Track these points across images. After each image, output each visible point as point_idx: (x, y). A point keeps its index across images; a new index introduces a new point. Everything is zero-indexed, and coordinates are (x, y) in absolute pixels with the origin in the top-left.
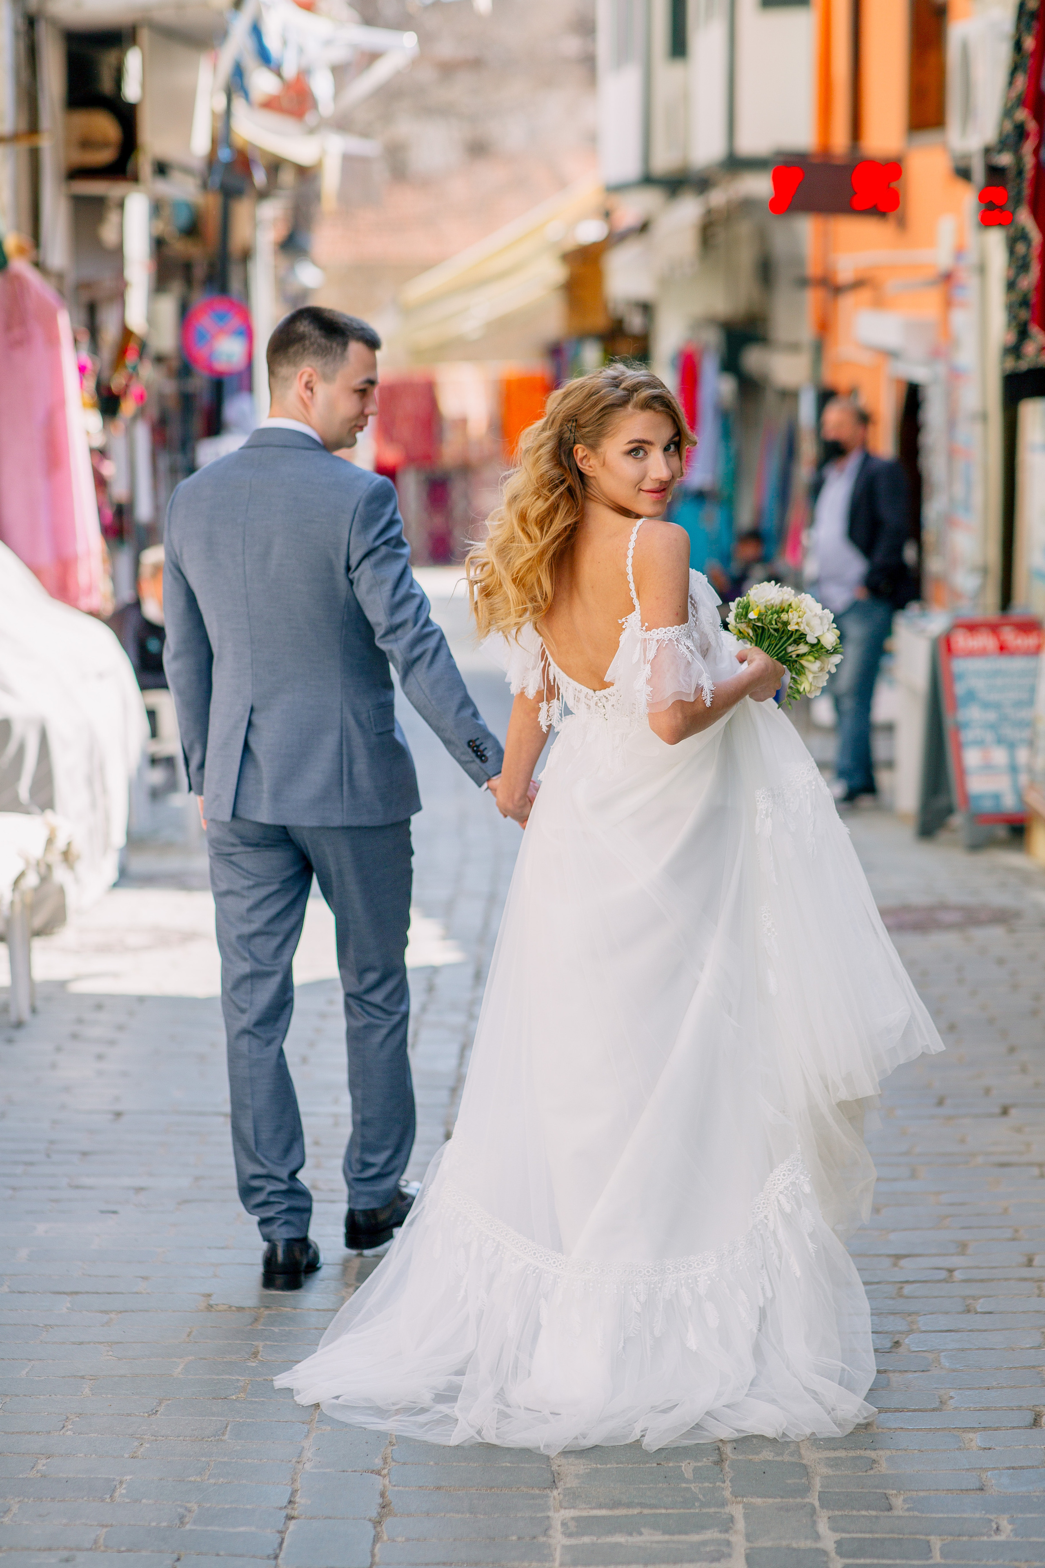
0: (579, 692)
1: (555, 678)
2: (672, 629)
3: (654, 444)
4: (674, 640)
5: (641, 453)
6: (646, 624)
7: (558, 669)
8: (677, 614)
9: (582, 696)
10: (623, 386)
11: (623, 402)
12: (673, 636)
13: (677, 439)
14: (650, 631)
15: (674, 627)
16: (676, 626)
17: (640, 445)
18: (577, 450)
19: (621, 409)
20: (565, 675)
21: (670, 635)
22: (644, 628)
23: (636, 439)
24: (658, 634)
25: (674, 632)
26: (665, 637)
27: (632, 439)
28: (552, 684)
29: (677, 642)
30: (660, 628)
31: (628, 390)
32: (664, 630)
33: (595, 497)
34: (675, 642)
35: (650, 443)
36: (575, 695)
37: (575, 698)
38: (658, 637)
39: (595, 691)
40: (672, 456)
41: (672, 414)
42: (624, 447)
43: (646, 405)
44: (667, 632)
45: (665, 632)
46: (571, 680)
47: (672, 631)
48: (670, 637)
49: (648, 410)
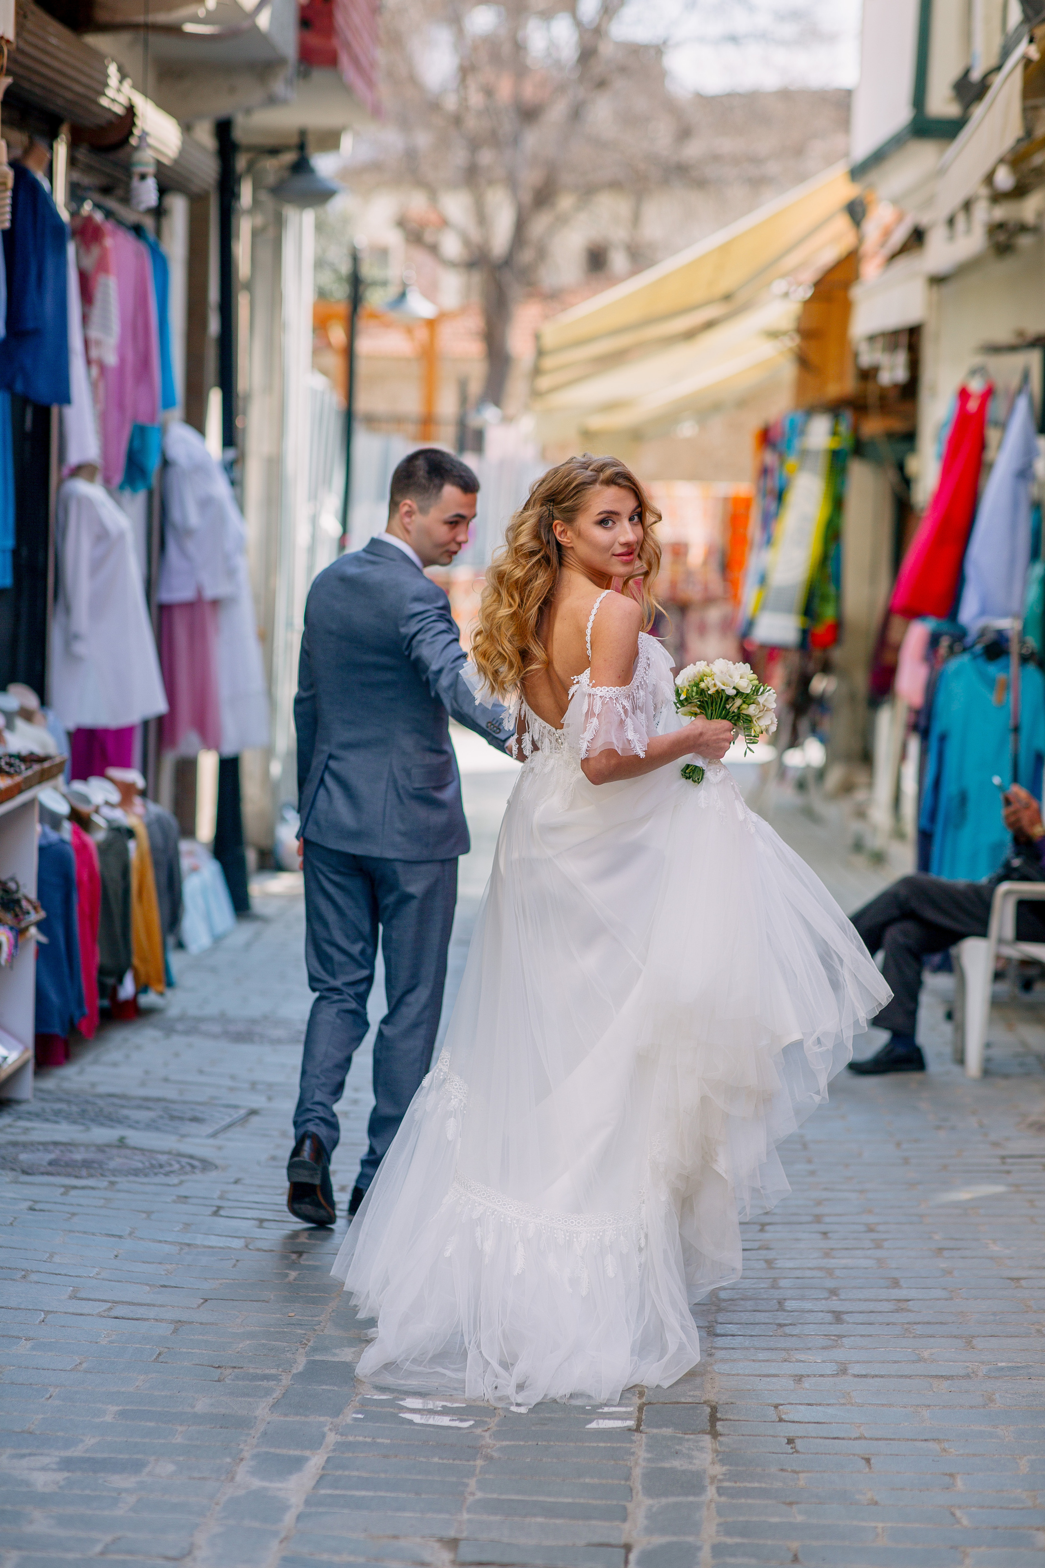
0: (543, 728)
1: (525, 714)
2: (614, 689)
3: (620, 514)
4: (614, 698)
5: (610, 523)
6: (594, 681)
7: (528, 707)
8: (619, 677)
9: (546, 732)
10: (591, 468)
11: (593, 482)
12: (614, 695)
13: (639, 509)
14: (595, 688)
15: (616, 688)
16: (617, 687)
17: (609, 515)
18: (556, 526)
19: (591, 486)
20: (533, 712)
21: (611, 694)
22: (591, 684)
23: (605, 510)
24: (601, 691)
25: (614, 692)
26: (607, 695)
27: (601, 510)
28: (522, 719)
29: (616, 701)
30: (604, 687)
31: (596, 471)
32: (607, 689)
33: (571, 565)
34: (615, 701)
35: (616, 514)
36: (540, 730)
37: (539, 732)
38: (600, 694)
39: (556, 729)
40: (635, 525)
41: (633, 487)
42: (595, 518)
43: (610, 482)
44: (609, 691)
45: (608, 691)
46: (537, 717)
47: (613, 691)
48: (611, 696)
49: (613, 486)
